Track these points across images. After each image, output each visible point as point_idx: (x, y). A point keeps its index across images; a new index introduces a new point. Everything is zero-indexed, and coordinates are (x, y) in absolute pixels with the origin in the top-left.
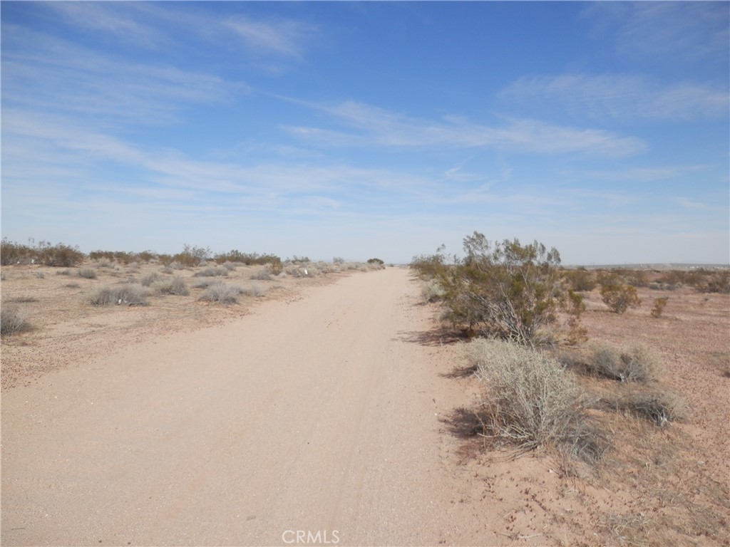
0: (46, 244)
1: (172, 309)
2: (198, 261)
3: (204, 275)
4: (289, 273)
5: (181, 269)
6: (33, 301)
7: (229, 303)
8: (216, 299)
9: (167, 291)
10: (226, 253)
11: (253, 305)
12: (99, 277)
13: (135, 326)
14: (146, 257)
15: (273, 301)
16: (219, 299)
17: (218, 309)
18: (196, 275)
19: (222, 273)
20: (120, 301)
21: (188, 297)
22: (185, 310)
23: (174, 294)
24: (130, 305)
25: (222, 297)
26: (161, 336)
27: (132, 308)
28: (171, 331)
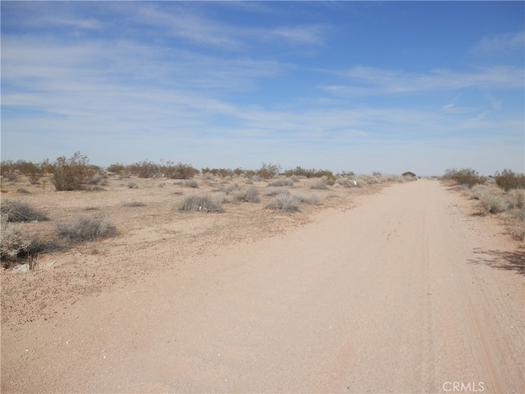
0: (171, 163)
1: (242, 216)
2: (272, 175)
3: (275, 185)
4: (341, 184)
5: (259, 181)
6: (142, 206)
7: (292, 211)
8: (279, 208)
9: (243, 199)
10: (293, 169)
11: (313, 212)
12: (200, 187)
13: (203, 234)
14: (238, 172)
15: (330, 209)
16: (283, 207)
17: (281, 217)
18: (270, 185)
19: (289, 184)
20: (200, 208)
21: (258, 204)
22: (252, 218)
23: (248, 201)
24: (208, 212)
25: (285, 205)
26: (223, 246)
27: (209, 214)
28: (234, 241)
